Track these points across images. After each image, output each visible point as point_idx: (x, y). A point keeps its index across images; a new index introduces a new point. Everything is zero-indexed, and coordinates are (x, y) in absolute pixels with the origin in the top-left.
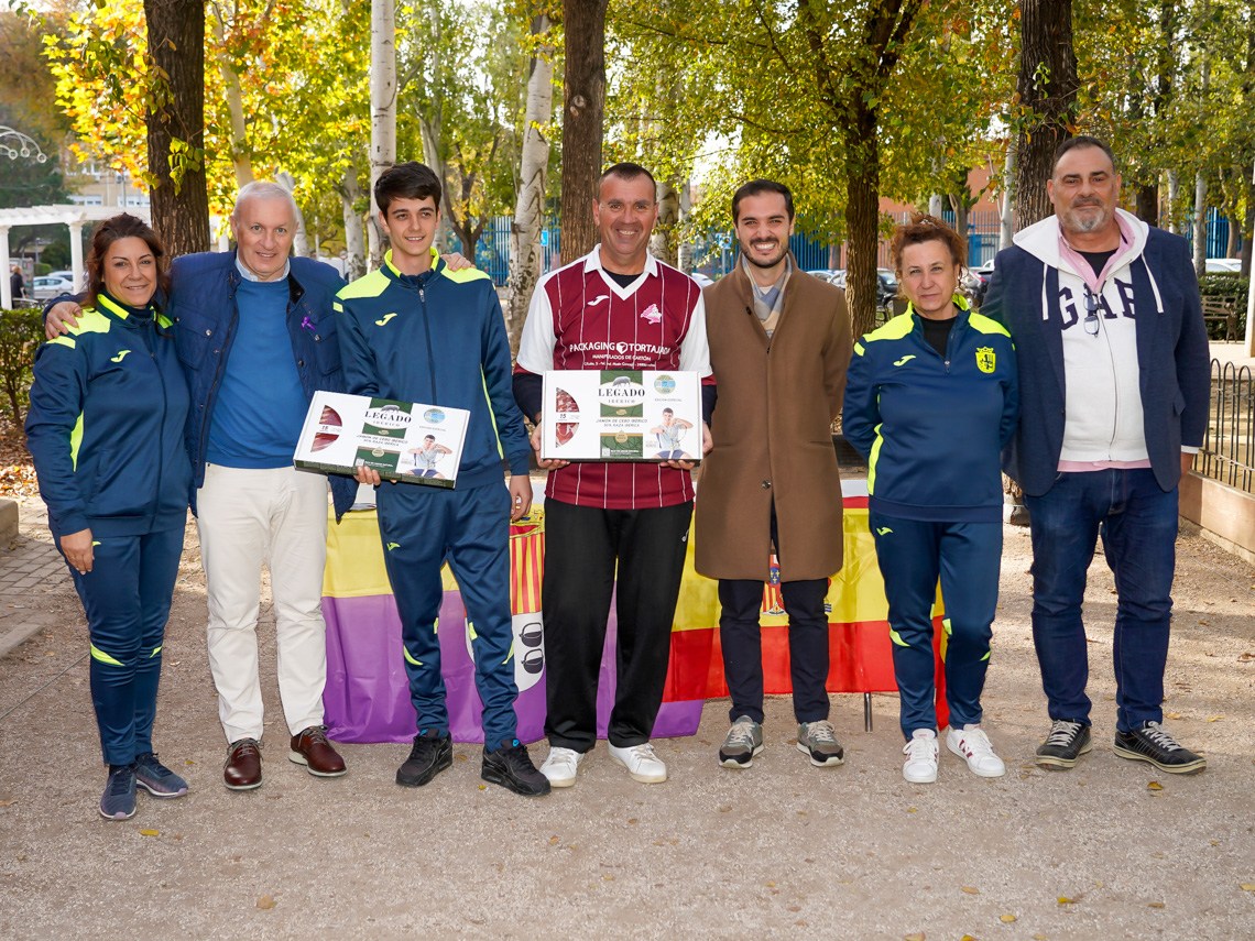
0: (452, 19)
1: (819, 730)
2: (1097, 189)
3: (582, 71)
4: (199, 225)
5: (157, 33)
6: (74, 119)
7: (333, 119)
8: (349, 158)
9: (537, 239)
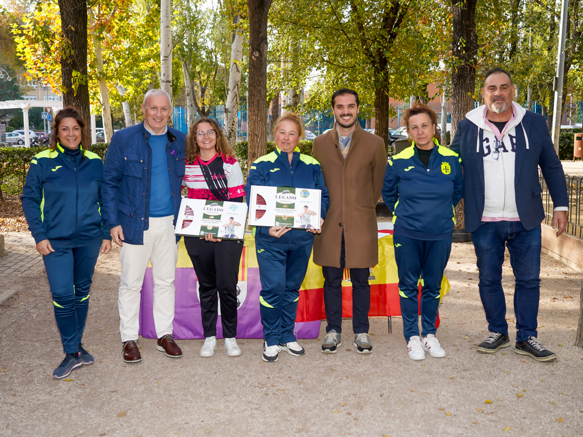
0: (196, 16)
1: (363, 338)
2: (504, 93)
3: (257, 40)
4: (85, 109)
5: (66, 23)
6: (25, 62)
7: (143, 61)
8: (150, 79)
9: (236, 115)
